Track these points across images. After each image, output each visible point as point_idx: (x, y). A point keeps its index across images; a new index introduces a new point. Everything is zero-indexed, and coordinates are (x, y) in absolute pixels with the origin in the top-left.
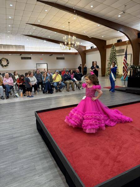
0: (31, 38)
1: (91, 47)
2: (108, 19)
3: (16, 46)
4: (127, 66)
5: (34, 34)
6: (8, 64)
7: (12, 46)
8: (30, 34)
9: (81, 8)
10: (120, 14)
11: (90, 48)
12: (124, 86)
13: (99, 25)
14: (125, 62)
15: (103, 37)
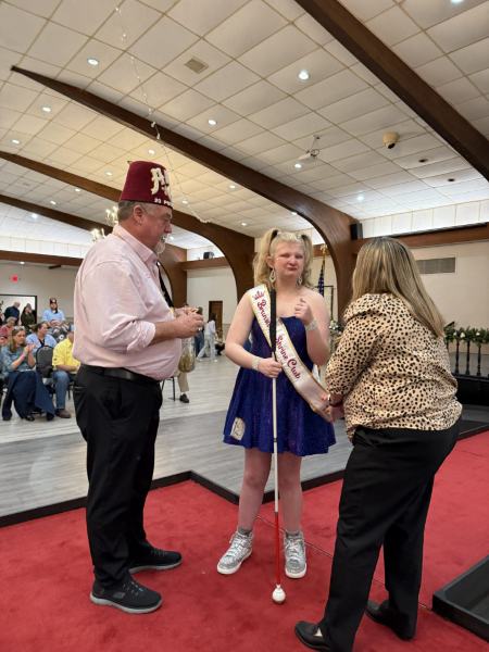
1: (206, 255)
9: (176, 122)
10: (301, 158)
11: (202, 258)
13: (233, 186)
15: (244, 224)
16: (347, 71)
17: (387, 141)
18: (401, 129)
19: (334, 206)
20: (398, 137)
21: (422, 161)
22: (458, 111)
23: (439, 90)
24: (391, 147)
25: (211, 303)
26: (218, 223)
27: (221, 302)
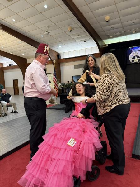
1: (10, 65)
2: (30, 37)
4: (57, 84)
10: (45, 33)
11: (9, 66)
12: (57, 104)
13: (20, 42)
14: (55, 81)
15: (23, 54)
16: (59, 6)
17: (69, 29)
18: (73, 26)
19: (52, 49)
20: (72, 28)
21: (78, 36)
22: (88, 21)
23: (84, 15)
24: (71, 31)
25: (13, 80)
26: (14, 54)
27: (17, 80)
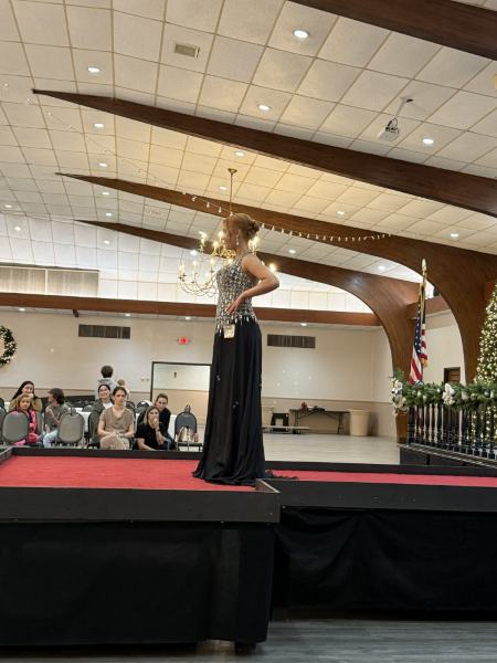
0: (122, 235)
3: (57, 273)
5: (126, 220)
6: (9, 353)
7: (38, 271)
8: (109, 217)
15: (455, 236)
25: (447, 372)
27: (458, 370)
